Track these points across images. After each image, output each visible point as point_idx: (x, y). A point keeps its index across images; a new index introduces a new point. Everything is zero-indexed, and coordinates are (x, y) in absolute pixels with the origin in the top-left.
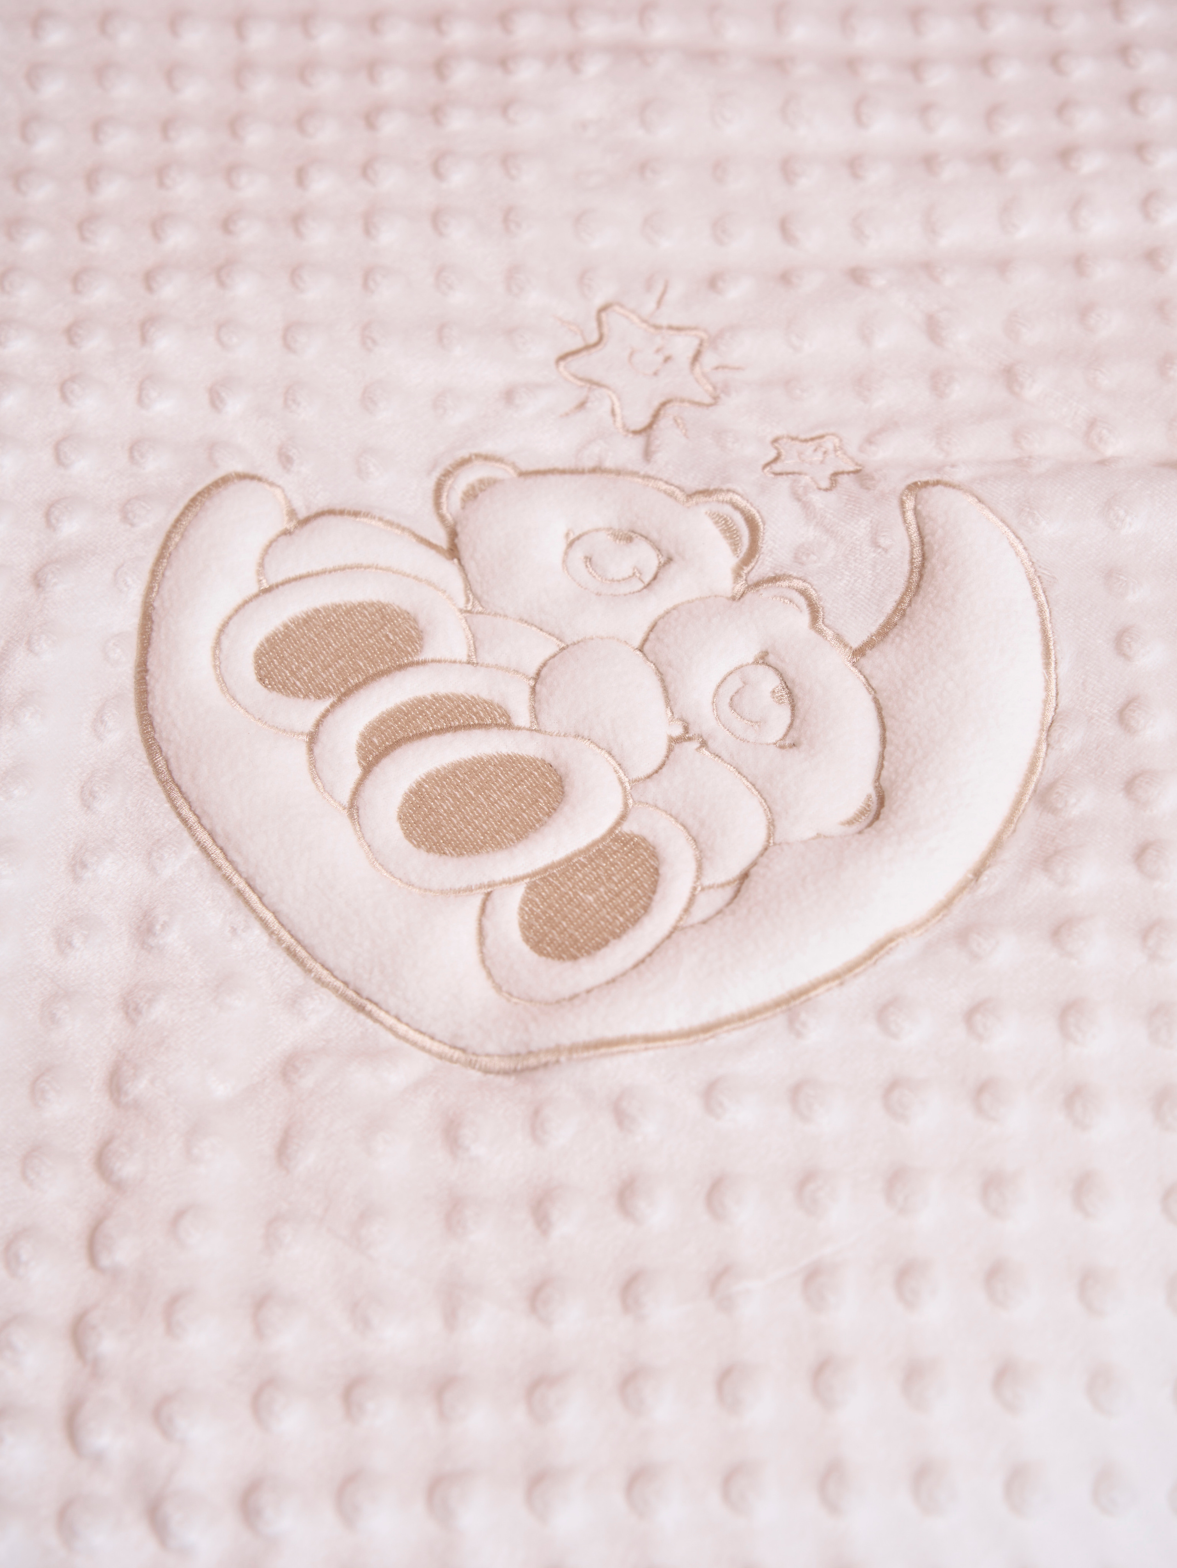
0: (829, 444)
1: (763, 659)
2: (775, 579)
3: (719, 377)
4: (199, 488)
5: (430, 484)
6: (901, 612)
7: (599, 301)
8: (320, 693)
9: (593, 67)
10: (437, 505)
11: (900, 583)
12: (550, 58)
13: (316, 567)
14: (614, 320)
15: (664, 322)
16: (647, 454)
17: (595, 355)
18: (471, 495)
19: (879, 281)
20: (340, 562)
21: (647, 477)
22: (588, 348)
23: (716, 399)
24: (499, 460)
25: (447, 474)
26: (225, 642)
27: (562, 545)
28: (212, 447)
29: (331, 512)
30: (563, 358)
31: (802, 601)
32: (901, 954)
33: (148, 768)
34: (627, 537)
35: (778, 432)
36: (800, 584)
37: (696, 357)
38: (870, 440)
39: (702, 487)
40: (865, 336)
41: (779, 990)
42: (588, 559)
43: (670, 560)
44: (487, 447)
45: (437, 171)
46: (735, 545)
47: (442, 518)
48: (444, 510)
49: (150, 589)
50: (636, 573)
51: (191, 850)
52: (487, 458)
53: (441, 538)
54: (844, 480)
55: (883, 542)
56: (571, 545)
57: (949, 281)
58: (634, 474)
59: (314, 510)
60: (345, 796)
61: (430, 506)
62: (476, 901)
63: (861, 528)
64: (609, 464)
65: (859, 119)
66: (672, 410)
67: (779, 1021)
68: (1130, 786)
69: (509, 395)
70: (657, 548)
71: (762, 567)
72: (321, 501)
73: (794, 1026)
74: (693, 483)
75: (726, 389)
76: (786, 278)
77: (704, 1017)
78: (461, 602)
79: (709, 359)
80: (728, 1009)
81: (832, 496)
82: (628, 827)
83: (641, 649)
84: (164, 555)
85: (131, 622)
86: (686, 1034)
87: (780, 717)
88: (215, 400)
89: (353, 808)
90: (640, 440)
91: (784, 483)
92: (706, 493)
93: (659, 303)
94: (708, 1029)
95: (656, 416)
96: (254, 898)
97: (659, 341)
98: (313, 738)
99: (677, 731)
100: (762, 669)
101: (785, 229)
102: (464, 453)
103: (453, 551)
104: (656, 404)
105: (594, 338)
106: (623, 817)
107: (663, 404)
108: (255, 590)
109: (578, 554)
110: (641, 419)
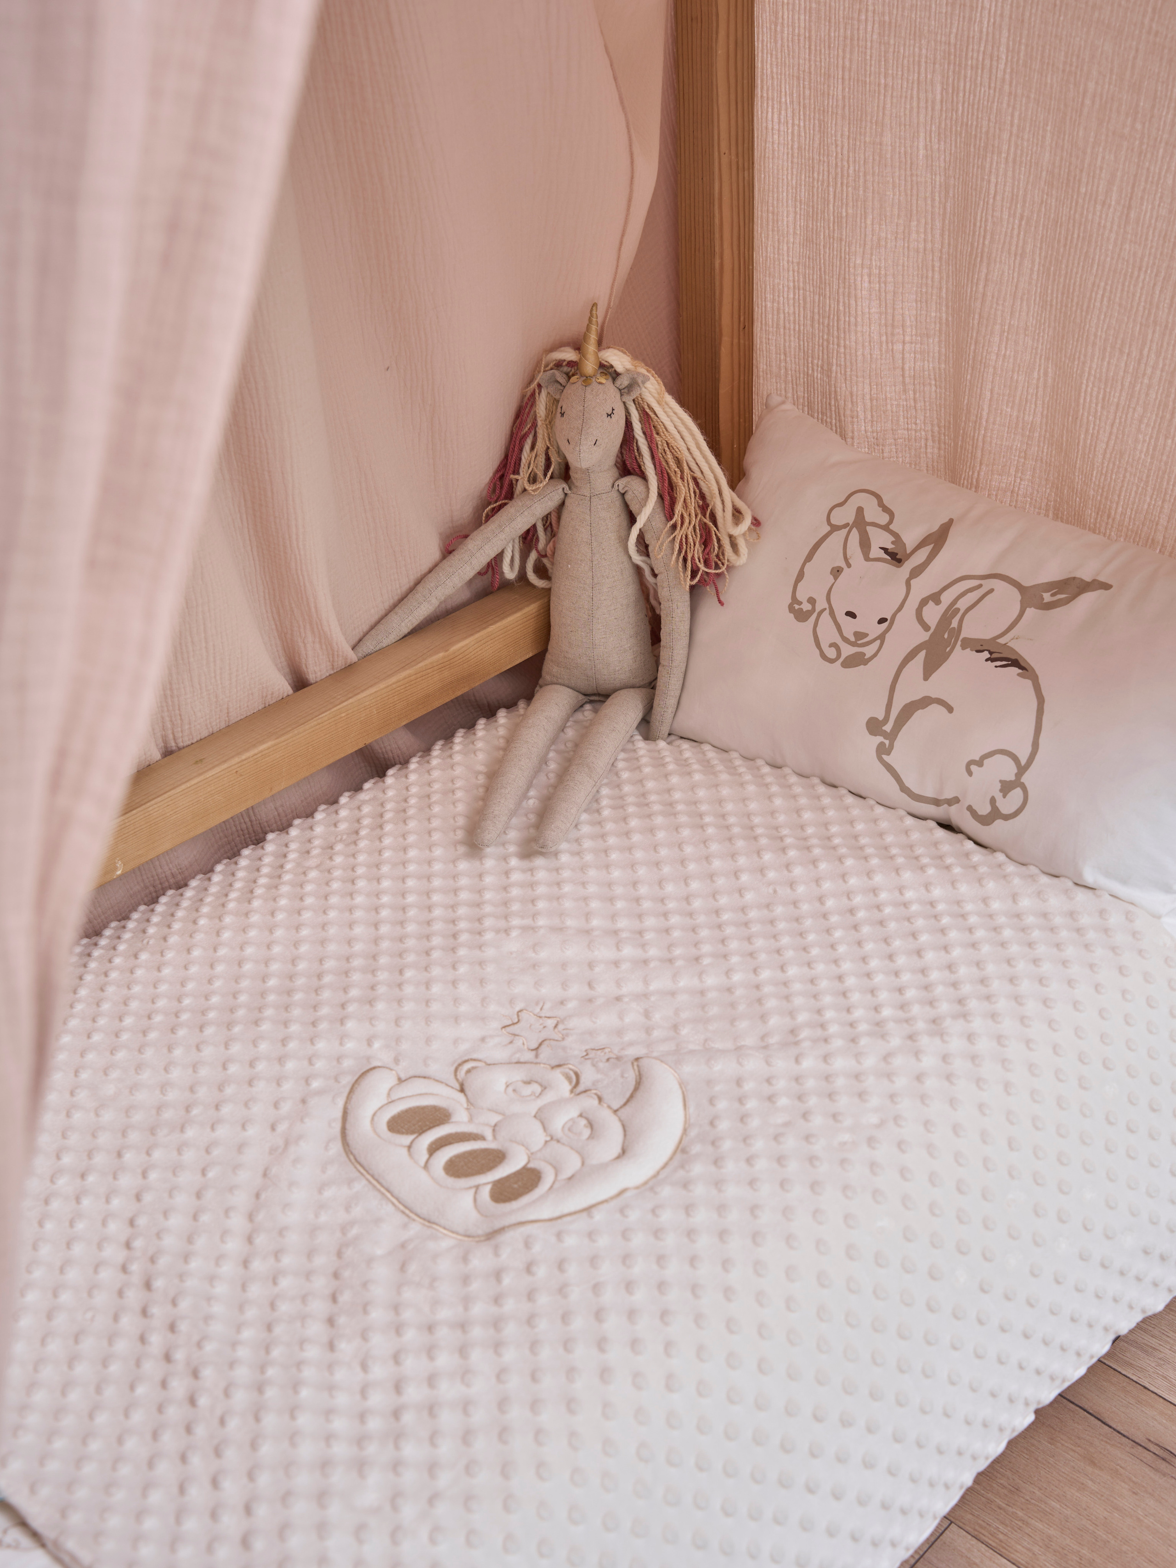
0: (607, 1050)
1: (581, 1115)
2: (585, 1091)
3: (565, 1032)
4: (364, 1070)
5: (453, 1068)
6: (632, 1096)
7: (518, 1009)
8: (412, 1133)
9: (514, 933)
10: (456, 1075)
11: (632, 1088)
12: (498, 931)
13: (410, 1094)
14: (523, 1015)
15: (543, 1015)
16: (537, 1056)
17: (516, 1026)
18: (469, 1071)
19: (626, 1000)
20: (419, 1092)
21: (536, 1063)
22: (514, 1024)
23: (563, 1039)
24: (480, 1060)
25: (460, 1065)
26: (376, 1119)
27: (504, 1087)
28: (368, 1059)
29: (415, 1077)
30: (504, 1027)
31: (596, 1097)
32: (628, 1194)
33: (346, 1159)
34: (528, 1083)
35: (588, 1047)
36: (594, 1091)
37: (556, 1026)
38: (622, 1049)
39: (557, 1063)
40: (621, 1018)
41: (585, 1205)
42: (514, 1090)
43: (545, 1088)
44: (475, 1056)
45: (454, 967)
46: (570, 1082)
47: (457, 1080)
48: (458, 1077)
49: (346, 1103)
50: (533, 1093)
51: (364, 1182)
52: (475, 1060)
53: (457, 1086)
54: (612, 1060)
55: (626, 1075)
56: (507, 1086)
57: (653, 999)
58: (531, 1063)
59: (408, 1076)
60: (422, 1163)
61: (452, 1076)
62: (473, 1190)
63: (618, 1072)
64: (522, 1060)
65: (618, 949)
66: (546, 1043)
67: (584, 1214)
68: (713, 1143)
69: (483, 1039)
70: (541, 1085)
71: (581, 1088)
72: (411, 1073)
73: (590, 1216)
74: (554, 1063)
75: (567, 1035)
76: (590, 1000)
77: (557, 1214)
78: (465, 1106)
79: (561, 1027)
80: (566, 1210)
81: (607, 1064)
82: (531, 1165)
83: (535, 1116)
84: (352, 1091)
85: (339, 1114)
86: (550, 1220)
87: (587, 1132)
88: (369, 1043)
89: (426, 1166)
90: (534, 1053)
91: (589, 1062)
92: (559, 1066)
93: (541, 1009)
94: (560, 1217)
95: (540, 1044)
96: (389, 1195)
97: (541, 1021)
98: (409, 1147)
99: (548, 1138)
100: (580, 1119)
101: (590, 985)
102: (466, 1058)
103: (462, 1090)
104: (540, 1041)
105: (516, 1020)
106: (529, 1162)
107: (543, 1041)
108: (386, 1102)
109: (510, 1089)
110: (535, 1046)
